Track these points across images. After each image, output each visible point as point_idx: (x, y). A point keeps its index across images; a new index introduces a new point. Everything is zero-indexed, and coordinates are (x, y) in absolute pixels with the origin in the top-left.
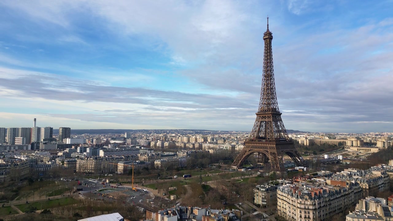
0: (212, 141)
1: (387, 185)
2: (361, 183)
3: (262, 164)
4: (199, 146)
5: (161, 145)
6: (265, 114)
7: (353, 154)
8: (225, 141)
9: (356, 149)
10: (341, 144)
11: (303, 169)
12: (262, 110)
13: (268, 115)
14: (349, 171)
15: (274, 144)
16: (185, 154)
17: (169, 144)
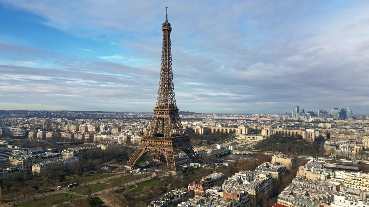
0: (105, 131)
1: (271, 186)
2: (249, 190)
3: (158, 160)
4: (90, 137)
5: (43, 136)
6: (163, 110)
7: (242, 142)
8: (120, 130)
9: (244, 137)
10: (232, 132)
11: (198, 166)
12: (159, 106)
13: (165, 111)
14: (239, 176)
15: (171, 142)
16: (72, 153)
17: (52, 134)
